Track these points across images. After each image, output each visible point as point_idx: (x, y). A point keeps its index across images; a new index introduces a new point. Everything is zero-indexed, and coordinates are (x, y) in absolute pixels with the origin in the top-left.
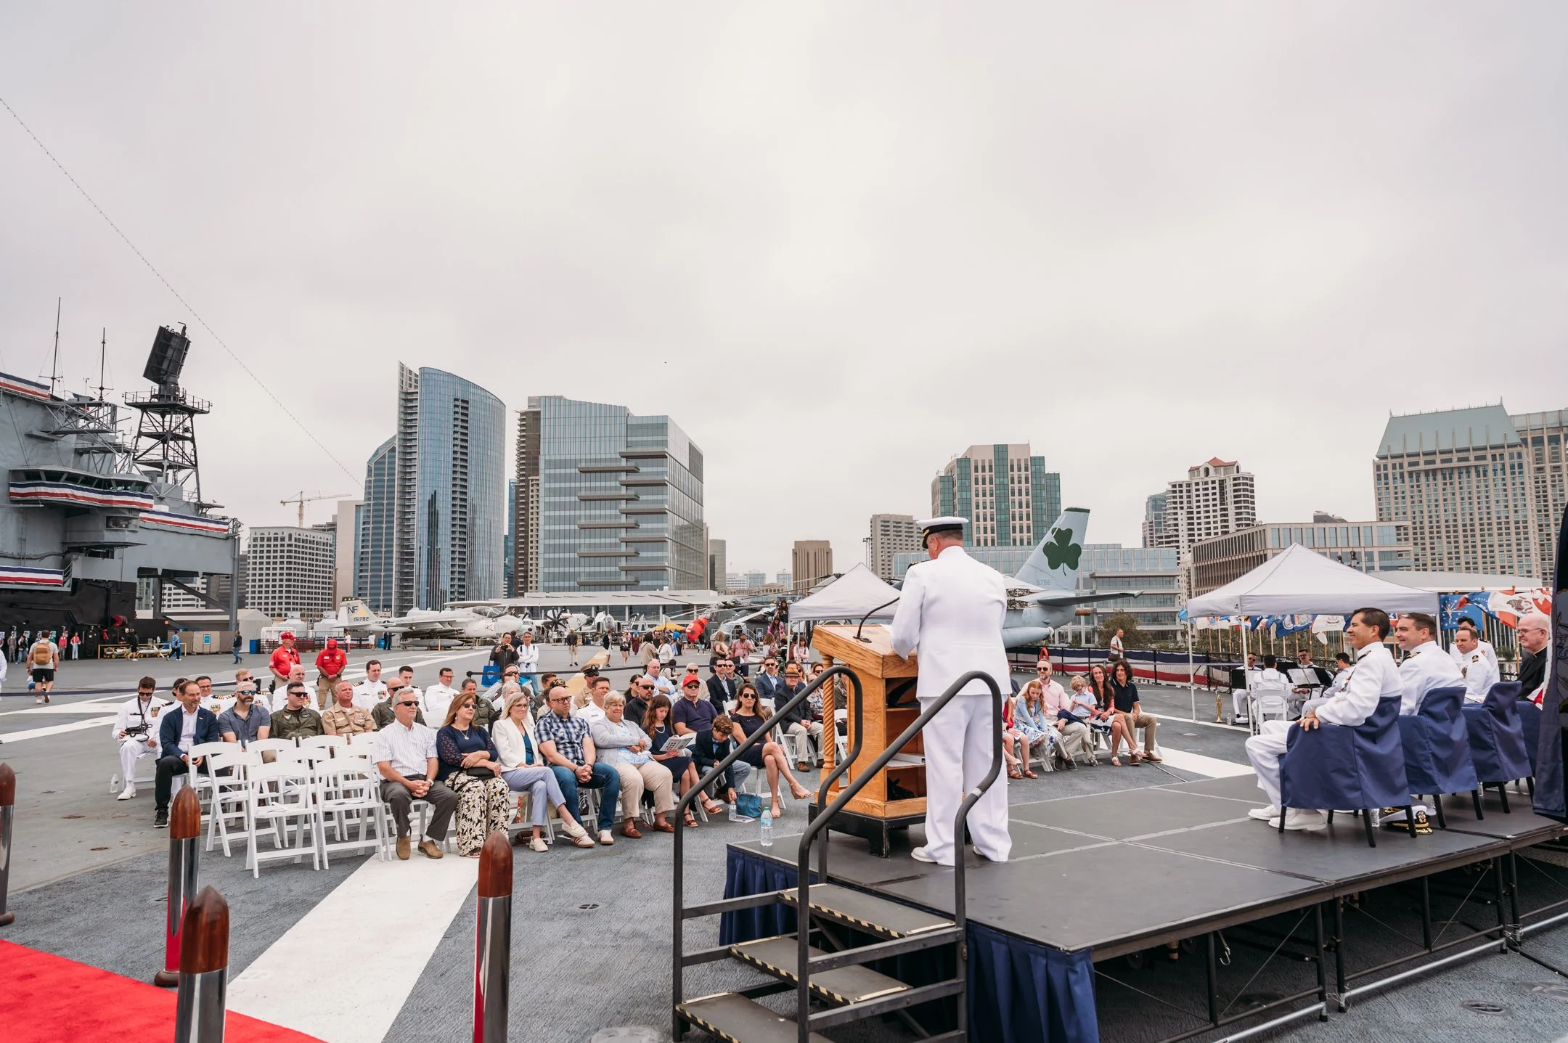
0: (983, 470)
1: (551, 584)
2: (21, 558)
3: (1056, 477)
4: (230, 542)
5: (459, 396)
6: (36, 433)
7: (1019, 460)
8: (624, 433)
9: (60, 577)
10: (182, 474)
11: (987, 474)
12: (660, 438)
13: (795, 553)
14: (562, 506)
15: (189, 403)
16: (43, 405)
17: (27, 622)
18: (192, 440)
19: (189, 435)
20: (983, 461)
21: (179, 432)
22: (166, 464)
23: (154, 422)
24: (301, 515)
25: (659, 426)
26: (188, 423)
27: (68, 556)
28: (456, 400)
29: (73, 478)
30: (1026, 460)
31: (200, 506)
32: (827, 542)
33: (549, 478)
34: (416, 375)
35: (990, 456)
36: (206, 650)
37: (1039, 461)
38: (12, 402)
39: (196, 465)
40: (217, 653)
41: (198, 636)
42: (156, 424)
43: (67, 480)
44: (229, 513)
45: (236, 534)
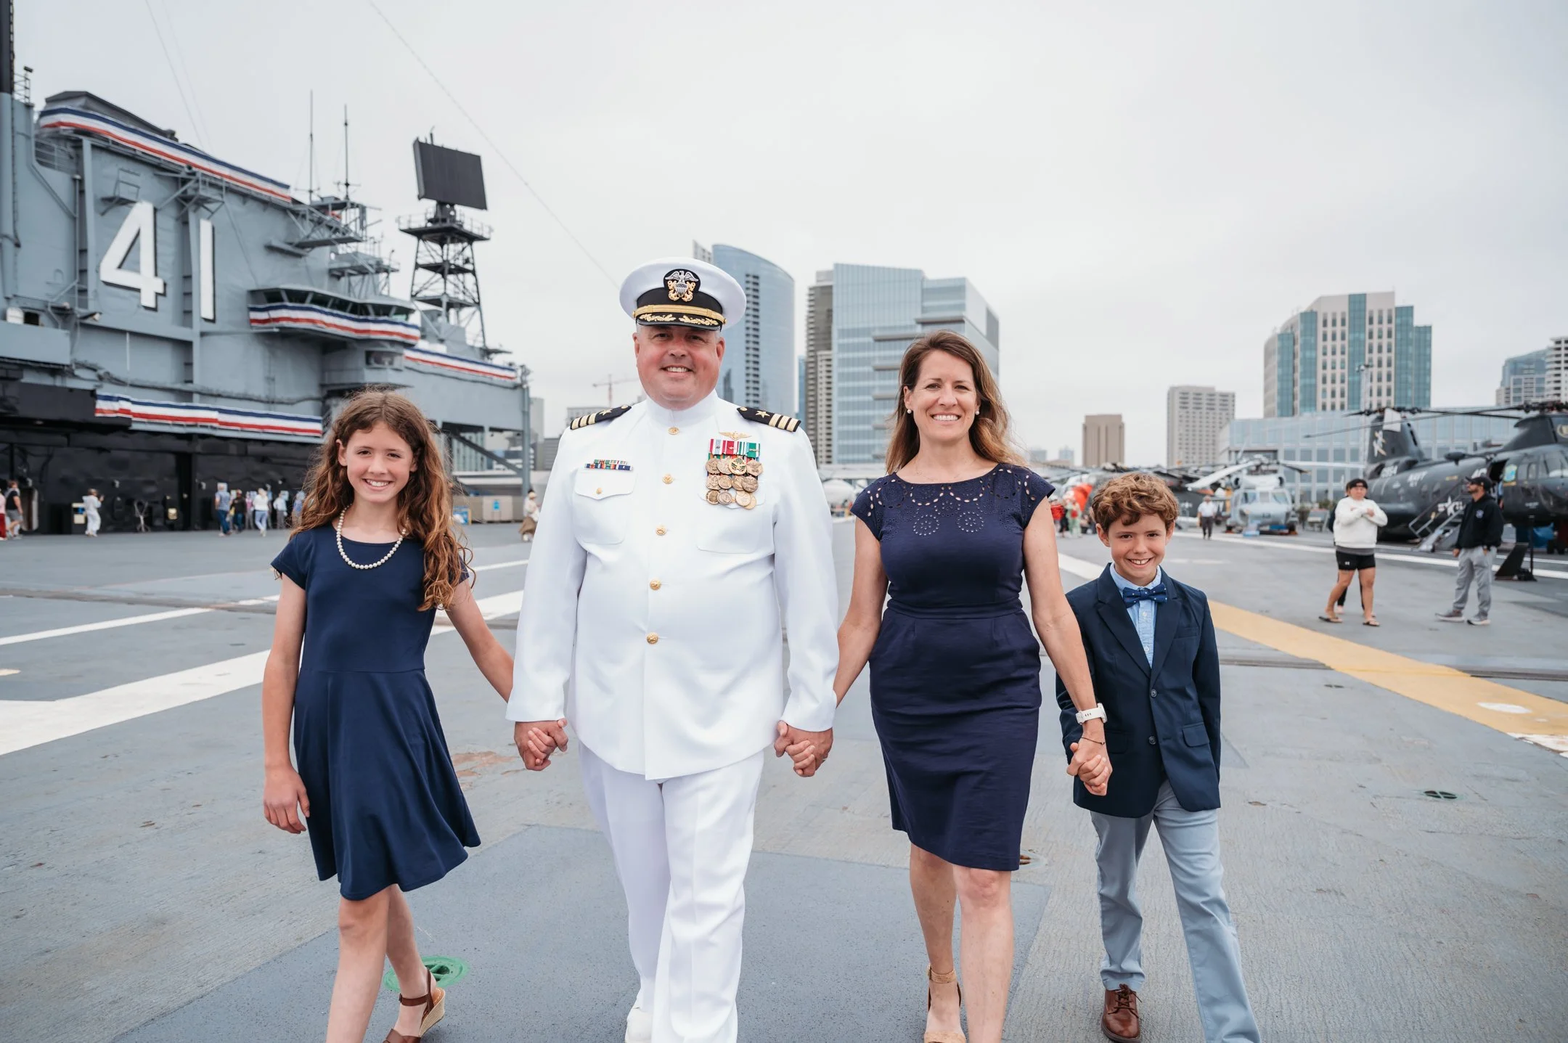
0: (1334, 323)
1: (845, 457)
2: (270, 402)
3: (1427, 330)
4: (518, 391)
5: (751, 272)
6: (276, 243)
7: (1380, 312)
8: (919, 298)
9: (318, 427)
10: (465, 312)
11: (1339, 329)
12: (958, 302)
13: (1085, 428)
14: (854, 377)
15: (467, 227)
16: (284, 210)
17: (284, 480)
18: (473, 272)
19: (469, 267)
20: (1334, 314)
21: (460, 263)
22: (445, 300)
23: (431, 252)
24: (610, 397)
25: (957, 289)
26: (468, 253)
27: (328, 402)
28: (748, 276)
29: (321, 300)
30: (1390, 311)
31: (487, 352)
32: (1119, 417)
33: (843, 348)
34: (709, 254)
35: (1344, 307)
36: (496, 518)
37: (1407, 312)
38: (244, 203)
39: (478, 304)
40: (509, 522)
41: (488, 501)
42: (433, 253)
43: (313, 302)
44: (517, 360)
45: (524, 382)
